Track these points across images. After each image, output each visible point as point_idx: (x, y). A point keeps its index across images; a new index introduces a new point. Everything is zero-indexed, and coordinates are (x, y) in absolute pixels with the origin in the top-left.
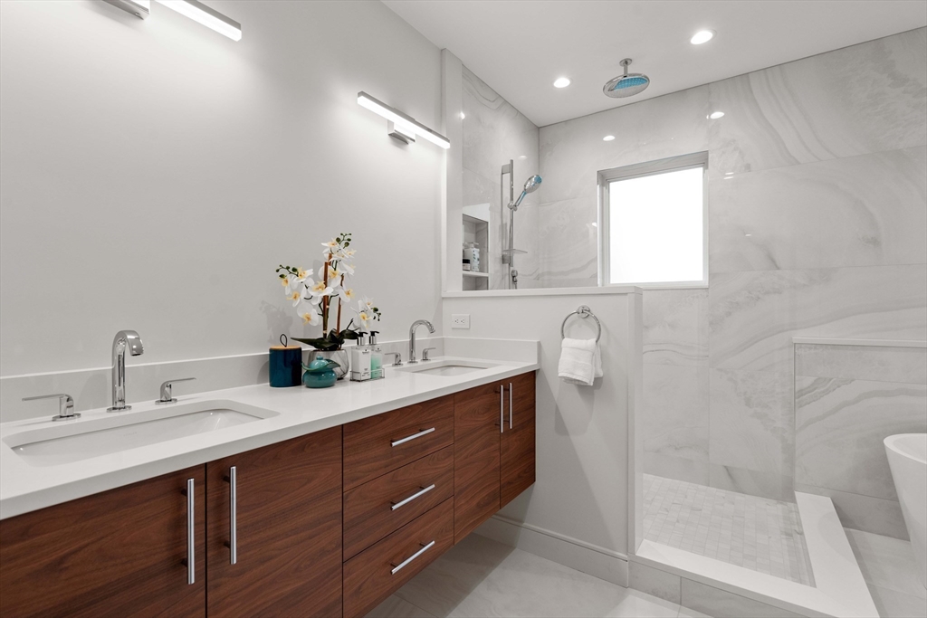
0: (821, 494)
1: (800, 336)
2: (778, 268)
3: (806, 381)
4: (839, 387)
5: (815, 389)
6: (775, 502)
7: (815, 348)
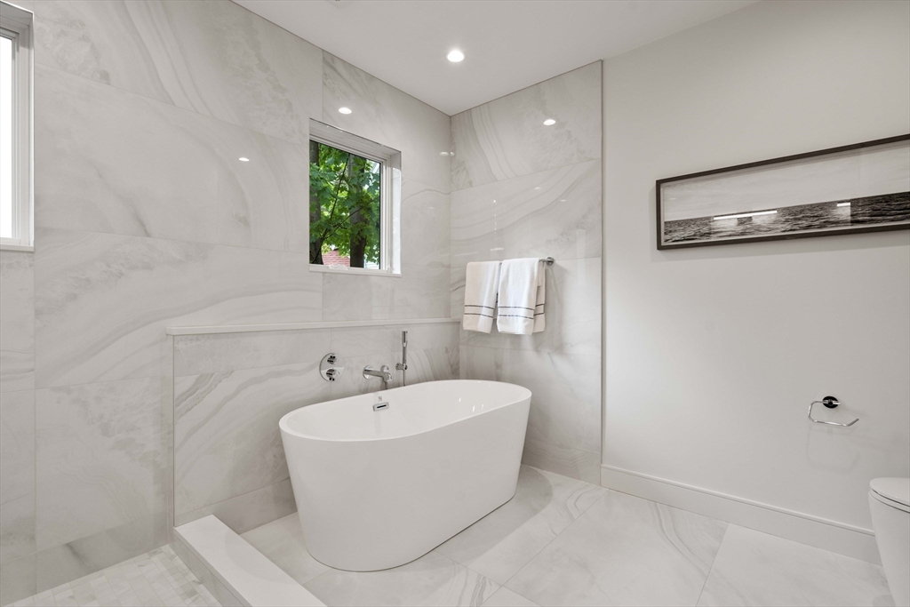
0: (204, 516)
1: (177, 325)
2: (148, 235)
3: (184, 383)
4: (220, 382)
5: (197, 390)
6: (146, 555)
7: (197, 339)
